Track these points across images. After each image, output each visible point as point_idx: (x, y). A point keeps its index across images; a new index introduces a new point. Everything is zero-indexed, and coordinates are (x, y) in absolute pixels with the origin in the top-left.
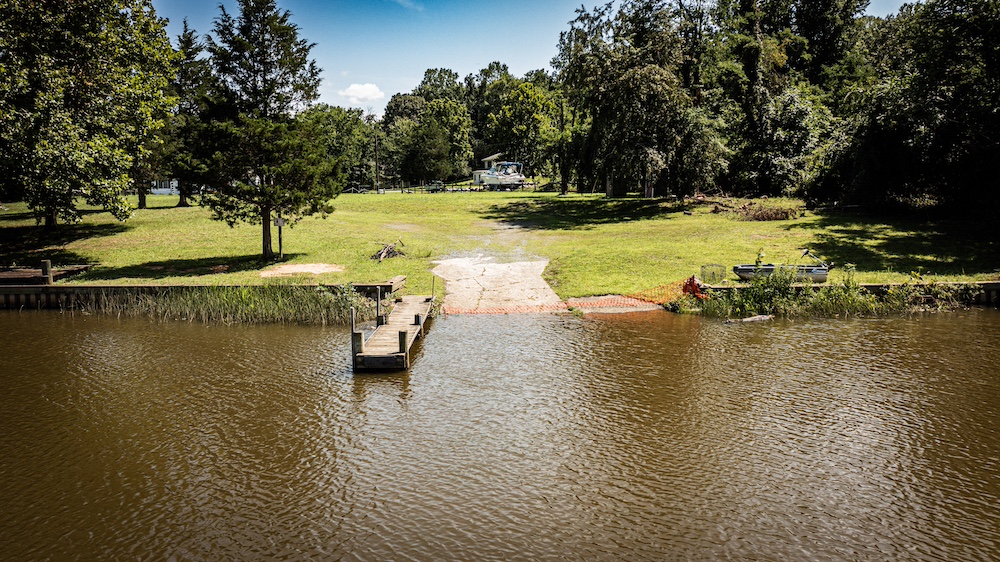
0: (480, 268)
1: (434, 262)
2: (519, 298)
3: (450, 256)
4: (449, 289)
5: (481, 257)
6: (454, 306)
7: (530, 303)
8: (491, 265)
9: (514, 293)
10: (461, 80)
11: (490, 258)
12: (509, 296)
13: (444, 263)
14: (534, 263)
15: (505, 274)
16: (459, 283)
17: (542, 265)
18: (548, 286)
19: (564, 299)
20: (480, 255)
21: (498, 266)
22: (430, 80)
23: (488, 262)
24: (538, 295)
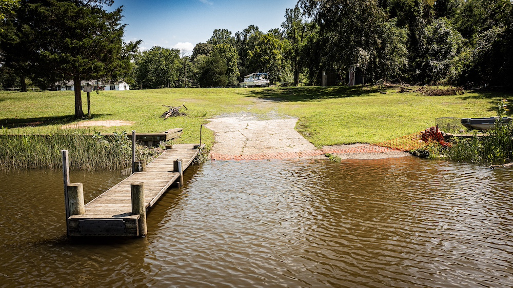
0: (244, 124)
1: (207, 120)
2: (278, 146)
3: (220, 116)
4: (217, 139)
5: (245, 117)
6: (221, 153)
7: (289, 150)
8: (252, 121)
9: (274, 142)
10: (233, 35)
11: (252, 117)
12: (270, 145)
13: (215, 120)
14: (286, 120)
15: (264, 128)
16: (227, 134)
17: (293, 122)
18: (301, 137)
19: (319, 147)
20: (244, 115)
21: (258, 122)
22: (216, 36)
23: (250, 120)
24: (295, 144)
